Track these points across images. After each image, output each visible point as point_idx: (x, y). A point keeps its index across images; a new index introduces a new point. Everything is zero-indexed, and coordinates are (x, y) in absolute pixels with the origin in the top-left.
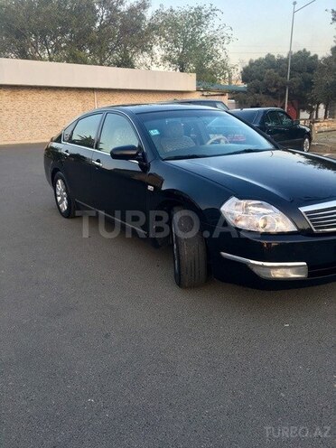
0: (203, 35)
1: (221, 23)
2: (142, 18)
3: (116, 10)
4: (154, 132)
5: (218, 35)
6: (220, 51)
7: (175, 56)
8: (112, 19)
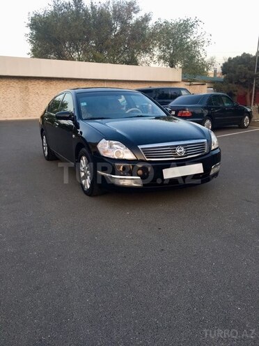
0: (189, 40)
1: (203, 31)
2: (145, 28)
3: (126, 23)
4: (84, 104)
5: (200, 40)
6: (201, 52)
7: (167, 55)
8: (123, 30)
